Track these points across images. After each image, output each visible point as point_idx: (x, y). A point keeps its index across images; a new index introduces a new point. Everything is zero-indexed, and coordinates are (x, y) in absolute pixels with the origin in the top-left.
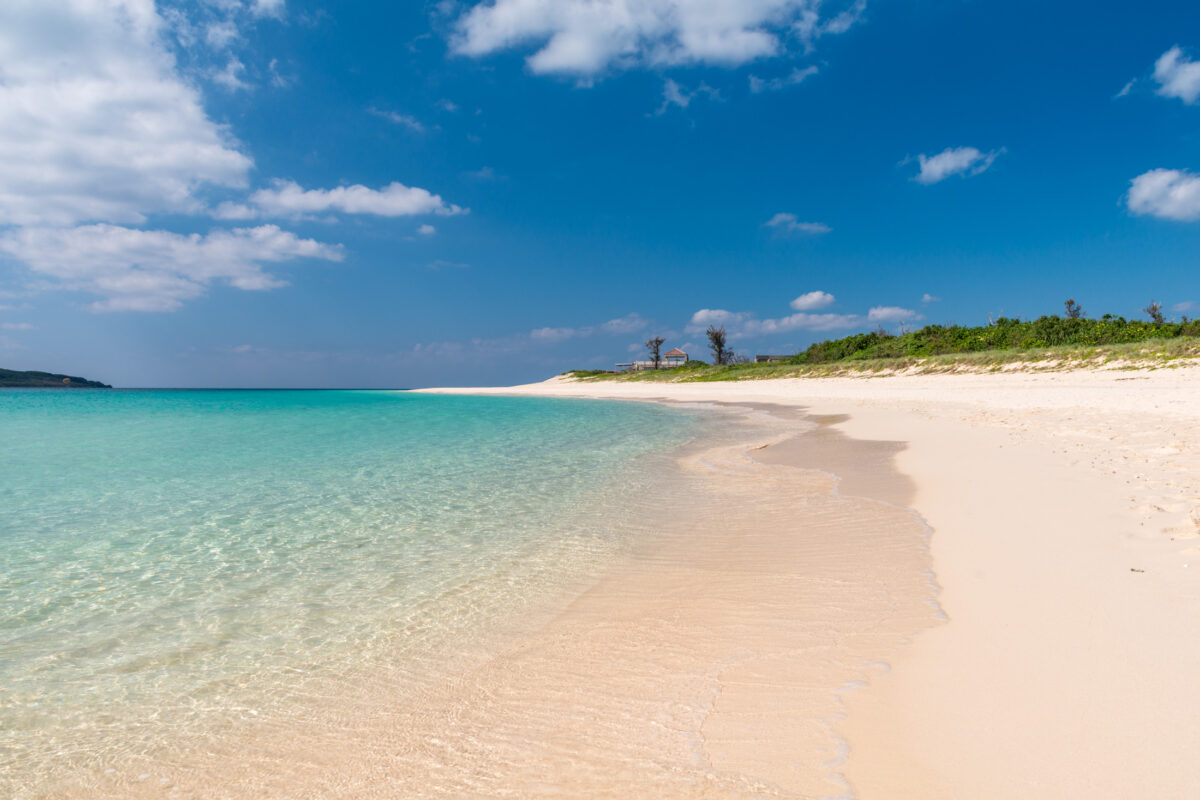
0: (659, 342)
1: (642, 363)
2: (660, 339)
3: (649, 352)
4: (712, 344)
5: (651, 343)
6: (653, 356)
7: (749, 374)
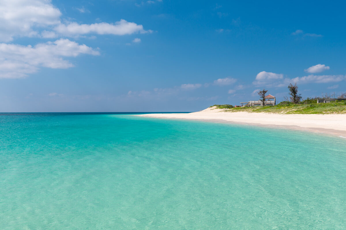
0: (264, 92)
1: (253, 102)
2: (265, 91)
3: (260, 97)
4: (291, 93)
5: (261, 92)
6: (262, 99)
7: (329, 110)
